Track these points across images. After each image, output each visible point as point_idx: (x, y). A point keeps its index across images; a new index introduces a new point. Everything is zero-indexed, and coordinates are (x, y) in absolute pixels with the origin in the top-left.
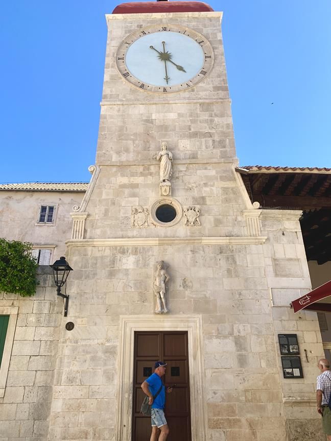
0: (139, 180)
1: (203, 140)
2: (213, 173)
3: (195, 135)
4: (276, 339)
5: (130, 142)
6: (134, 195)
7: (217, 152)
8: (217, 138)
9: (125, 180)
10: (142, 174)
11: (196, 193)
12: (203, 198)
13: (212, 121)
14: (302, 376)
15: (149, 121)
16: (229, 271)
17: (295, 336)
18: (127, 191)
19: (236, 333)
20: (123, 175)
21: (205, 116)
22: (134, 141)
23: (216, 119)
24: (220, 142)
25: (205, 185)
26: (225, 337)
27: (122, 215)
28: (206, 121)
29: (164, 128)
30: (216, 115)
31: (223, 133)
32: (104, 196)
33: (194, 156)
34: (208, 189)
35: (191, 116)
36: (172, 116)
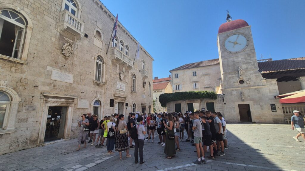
0: (234, 75)
1: (249, 64)
2: (252, 72)
3: (247, 63)
4: (270, 105)
6: (233, 79)
7: (253, 67)
8: (252, 63)
11: (248, 77)
12: (250, 78)
14: (276, 111)
15: (234, 61)
16: (258, 93)
17: (275, 105)
19: (260, 104)
20: (230, 75)
22: (231, 66)
24: (253, 64)
25: (251, 75)
26: (258, 105)
27: (231, 83)
28: (249, 59)
29: (238, 63)
30: (252, 57)
31: (254, 62)
32: (226, 80)
33: (247, 68)
34: (251, 76)
35: (245, 58)
36: (240, 59)
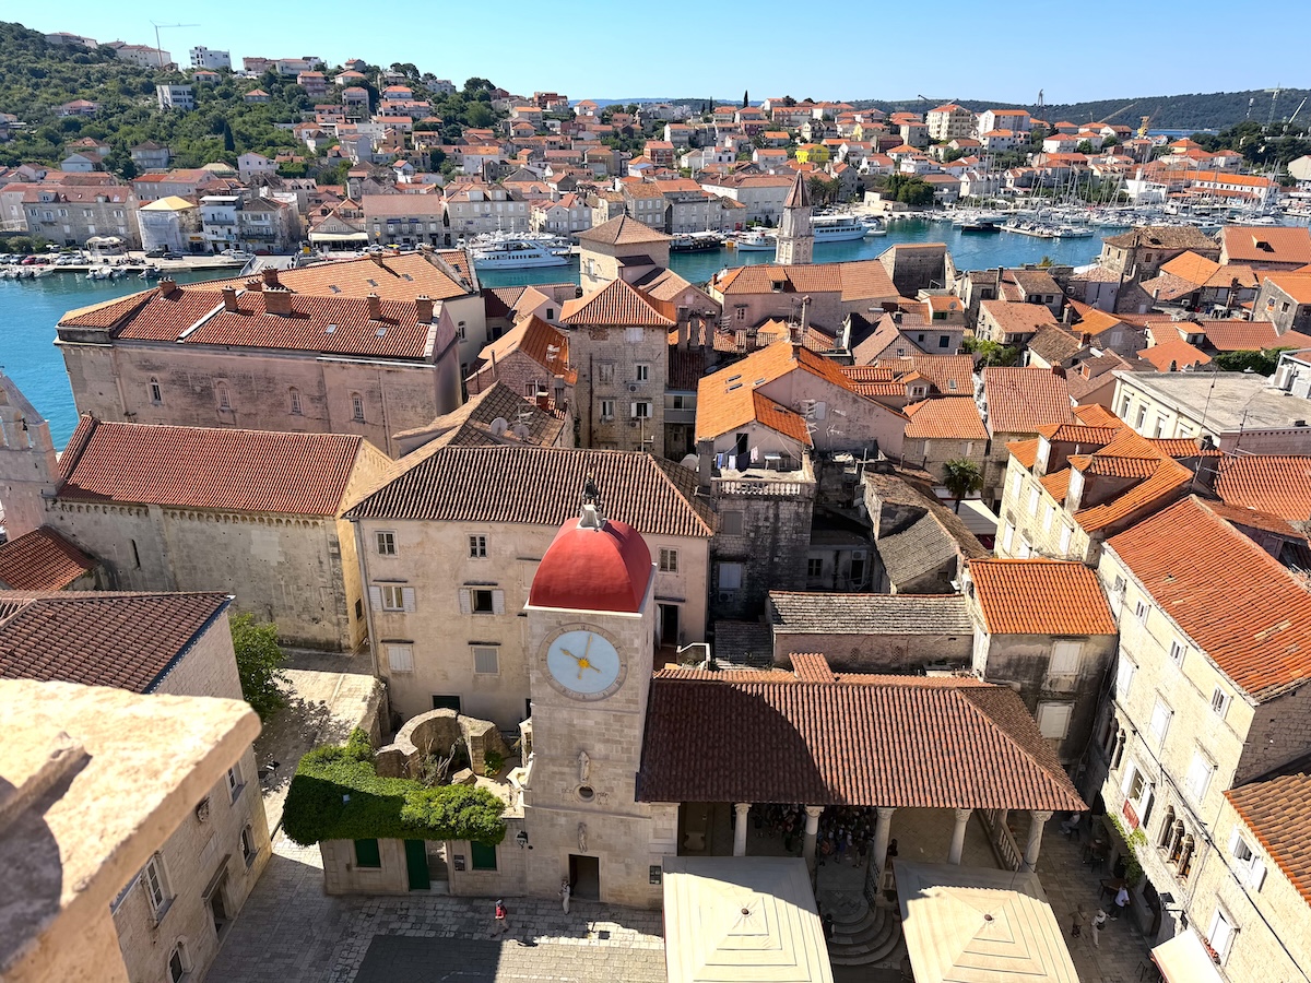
0: (566, 770)
1: (614, 746)
2: (619, 771)
3: (608, 741)
4: (649, 868)
5: (558, 741)
6: (563, 780)
8: (625, 746)
9: (556, 769)
10: (568, 766)
11: (607, 784)
12: (612, 788)
13: (622, 731)
15: (571, 725)
16: (625, 833)
18: (558, 776)
19: (626, 862)
20: (554, 765)
21: (617, 726)
22: (560, 740)
23: (626, 730)
24: (627, 749)
26: (620, 863)
27: (555, 792)
30: (626, 726)
31: (630, 742)
34: (616, 782)
35: (605, 724)
36: (590, 723)
